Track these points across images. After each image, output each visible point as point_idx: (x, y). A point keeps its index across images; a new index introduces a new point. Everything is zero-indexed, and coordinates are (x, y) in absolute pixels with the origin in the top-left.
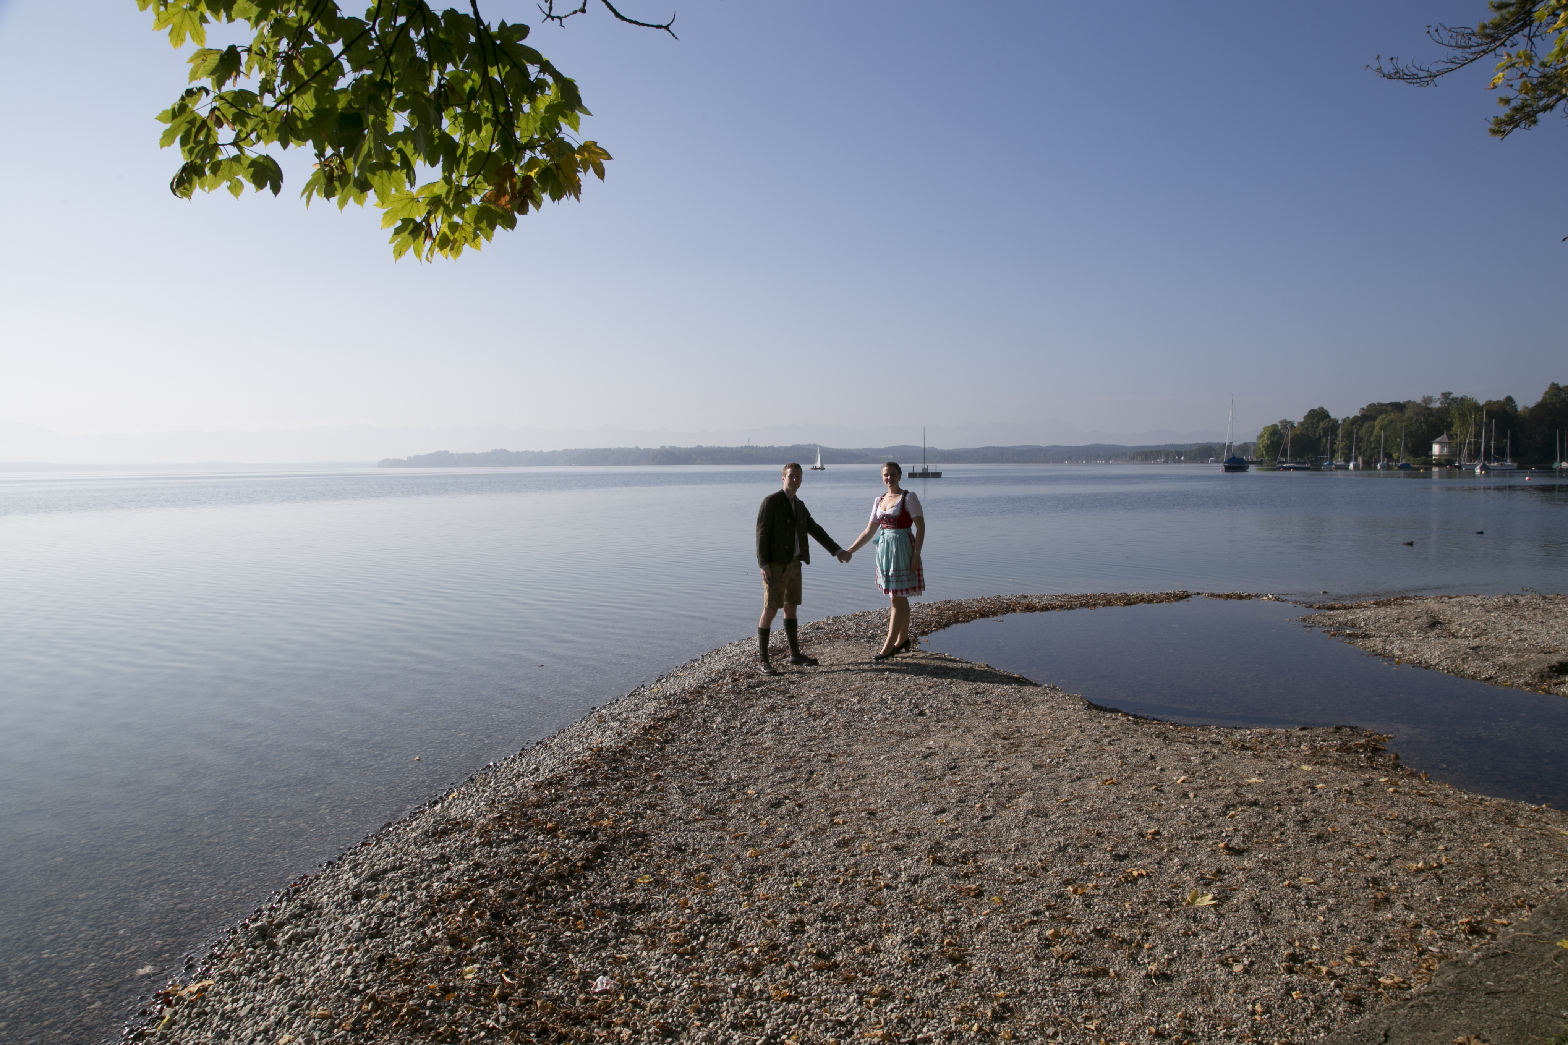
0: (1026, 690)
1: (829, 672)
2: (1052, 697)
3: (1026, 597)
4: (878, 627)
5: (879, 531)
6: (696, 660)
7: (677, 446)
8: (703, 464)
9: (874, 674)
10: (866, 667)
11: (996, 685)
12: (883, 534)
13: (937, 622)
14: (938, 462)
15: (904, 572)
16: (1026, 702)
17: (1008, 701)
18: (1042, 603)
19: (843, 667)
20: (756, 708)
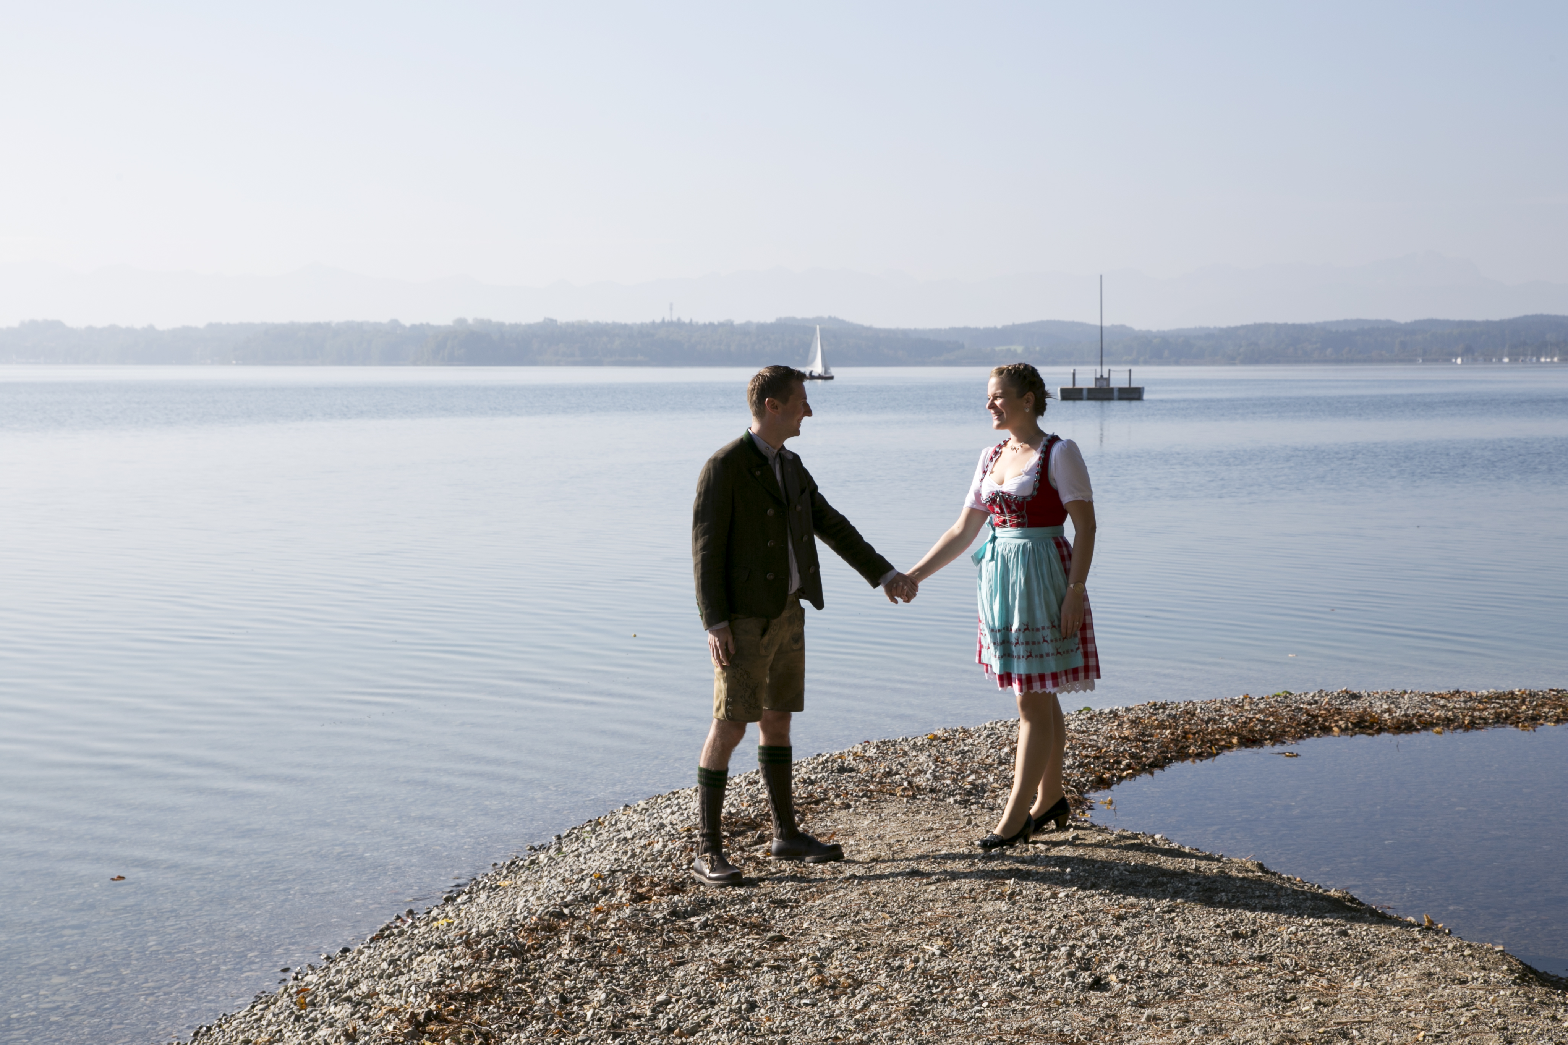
0: (1360, 930)
1: (869, 879)
2: (1428, 951)
3: (1356, 697)
4: (988, 768)
5: (986, 531)
6: (542, 847)
7: (496, 318)
8: (557, 363)
9: (978, 885)
10: (960, 866)
11: (1283, 917)
12: (994, 538)
13: (1133, 756)
14: (1135, 362)
15: (1048, 634)
16: (1360, 961)
17: (1316, 957)
18: (1398, 713)
19: (903, 866)
20: (691, 968)
